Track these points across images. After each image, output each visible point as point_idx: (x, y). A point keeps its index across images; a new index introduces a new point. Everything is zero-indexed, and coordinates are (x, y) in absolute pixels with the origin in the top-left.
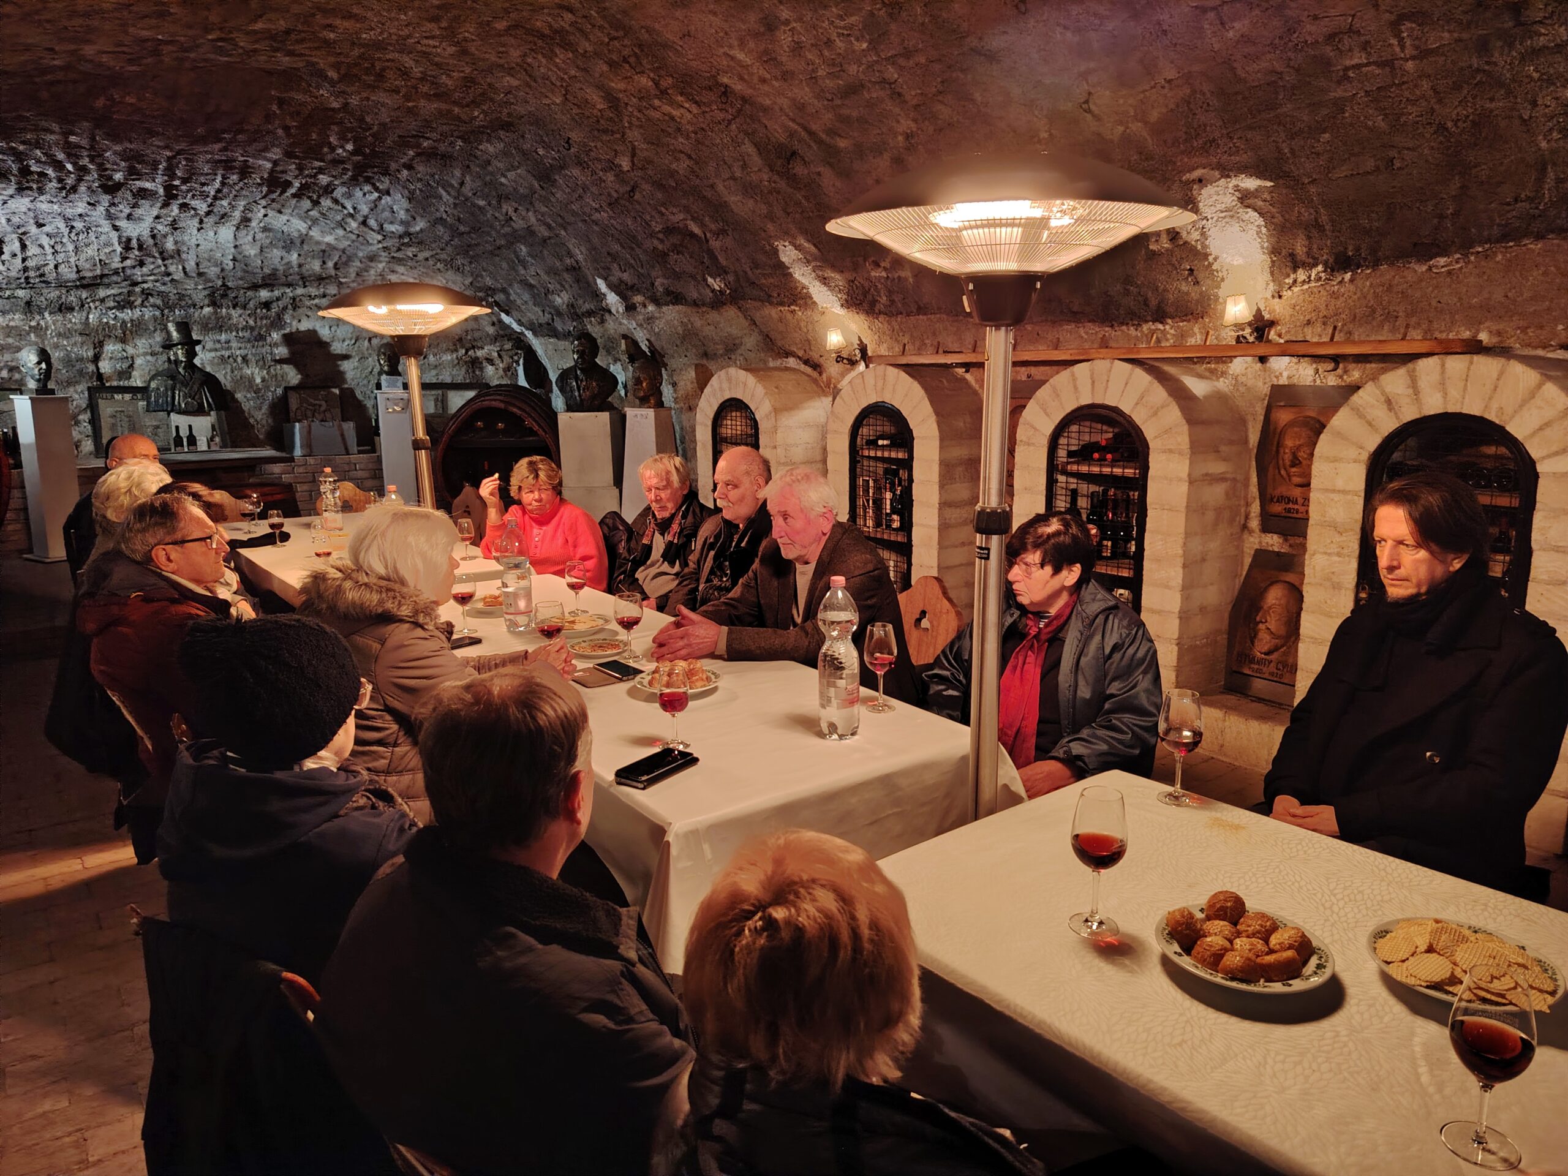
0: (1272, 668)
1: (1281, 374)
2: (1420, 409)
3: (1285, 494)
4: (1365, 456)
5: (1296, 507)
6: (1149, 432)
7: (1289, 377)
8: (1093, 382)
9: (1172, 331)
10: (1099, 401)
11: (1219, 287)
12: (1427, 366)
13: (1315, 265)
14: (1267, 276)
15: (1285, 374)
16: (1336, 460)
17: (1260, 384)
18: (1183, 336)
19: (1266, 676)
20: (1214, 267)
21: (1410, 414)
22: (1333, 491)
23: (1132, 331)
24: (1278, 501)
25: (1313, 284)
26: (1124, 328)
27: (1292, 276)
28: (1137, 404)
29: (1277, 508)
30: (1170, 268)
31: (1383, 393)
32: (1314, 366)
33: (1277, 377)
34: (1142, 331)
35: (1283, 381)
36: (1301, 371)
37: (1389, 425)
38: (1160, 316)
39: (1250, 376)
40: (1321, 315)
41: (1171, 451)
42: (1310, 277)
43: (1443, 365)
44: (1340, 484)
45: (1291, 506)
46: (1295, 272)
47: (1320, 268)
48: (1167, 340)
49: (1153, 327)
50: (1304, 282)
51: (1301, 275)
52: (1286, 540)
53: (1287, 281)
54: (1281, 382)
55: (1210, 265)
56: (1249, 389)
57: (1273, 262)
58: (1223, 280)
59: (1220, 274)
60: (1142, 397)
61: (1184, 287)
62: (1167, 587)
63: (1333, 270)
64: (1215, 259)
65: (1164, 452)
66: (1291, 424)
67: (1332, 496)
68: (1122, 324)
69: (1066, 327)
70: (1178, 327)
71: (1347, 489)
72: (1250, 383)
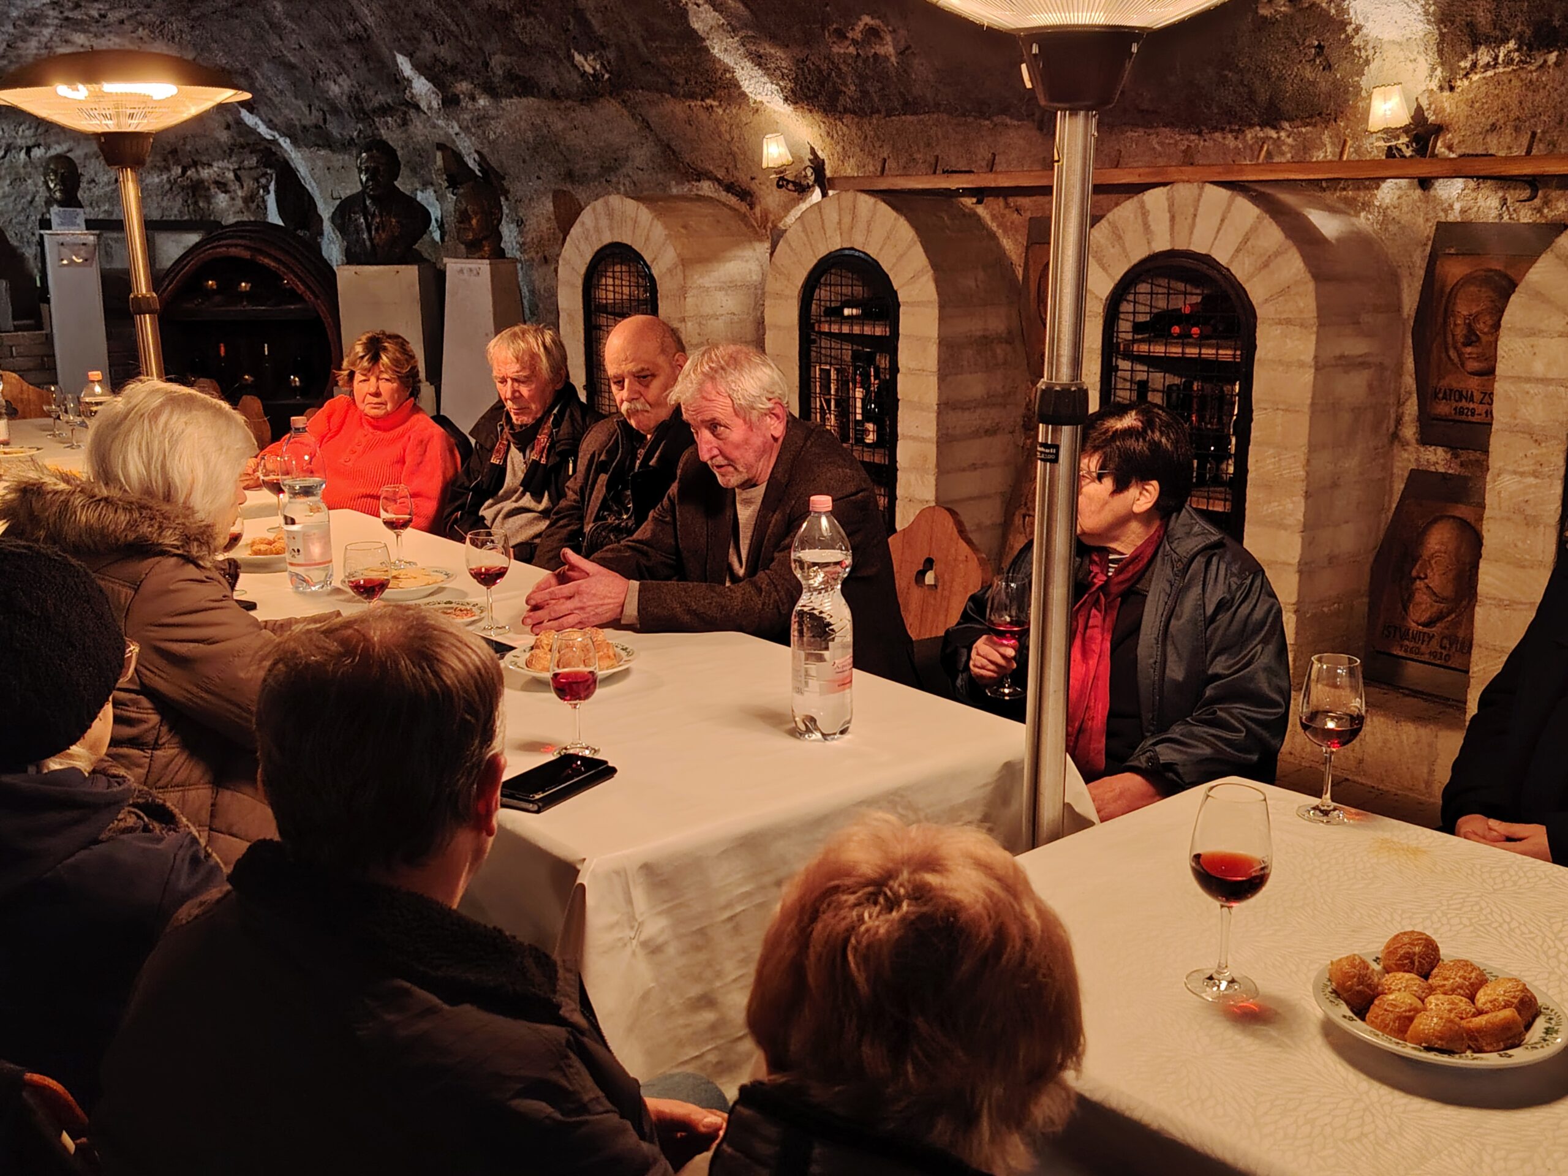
0: (1434, 645)
1: (1451, 206)
3: (1455, 385)
5: (1471, 406)
6: (1257, 292)
7: (1463, 211)
8: (1173, 219)
9: (1290, 141)
10: (1181, 246)
11: (1361, 74)
13: (1505, 41)
14: (1433, 57)
15: (1457, 206)
16: (1533, 333)
17: (1421, 220)
18: (1306, 147)
19: (1426, 658)
20: (1355, 42)
22: (1528, 380)
23: (1230, 141)
24: (1444, 398)
25: (1501, 70)
26: (1218, 135)
27: (1471, 57)
28: (1238, 250)
29: (1443, 408)
30: (1288, 43)
32: (1500, 194)
33: (1445, 211)
34: (1245, 140)
35: (1454, 216)
36: (1481, 202)
38: (1272, 117)
39: (1405, 209)
40: (1512, 116)
41: (1288, 322)
42: (1496, 58)
44: (1539, 368)
45: (1464, 404)
46: (1474, 50)
47: (1512, 44)
48: (1283, 154)
49: (1261, 134)
50: (1487, 66)
51: (1484, 56)
52: (1456, 456)
53: (1462, 64)
54: (1451, 218)
55: (1349, 39)
56: (1403, 228)
57: (1442, 34)
58: (1367, 62)
59: (1363, 54)
60: (1246, 240)
61: (1309, 74)
62: (1282, 526)
63: (1530, 49)
64: (1357, 30)
65: (1280, 322)
66: (1467, 280)
67: (1527, 386)
68: (1215, 129)
69: (1129, 134)
70: (1300, 133)
71: (1550, 376)
72: (1405, 219)
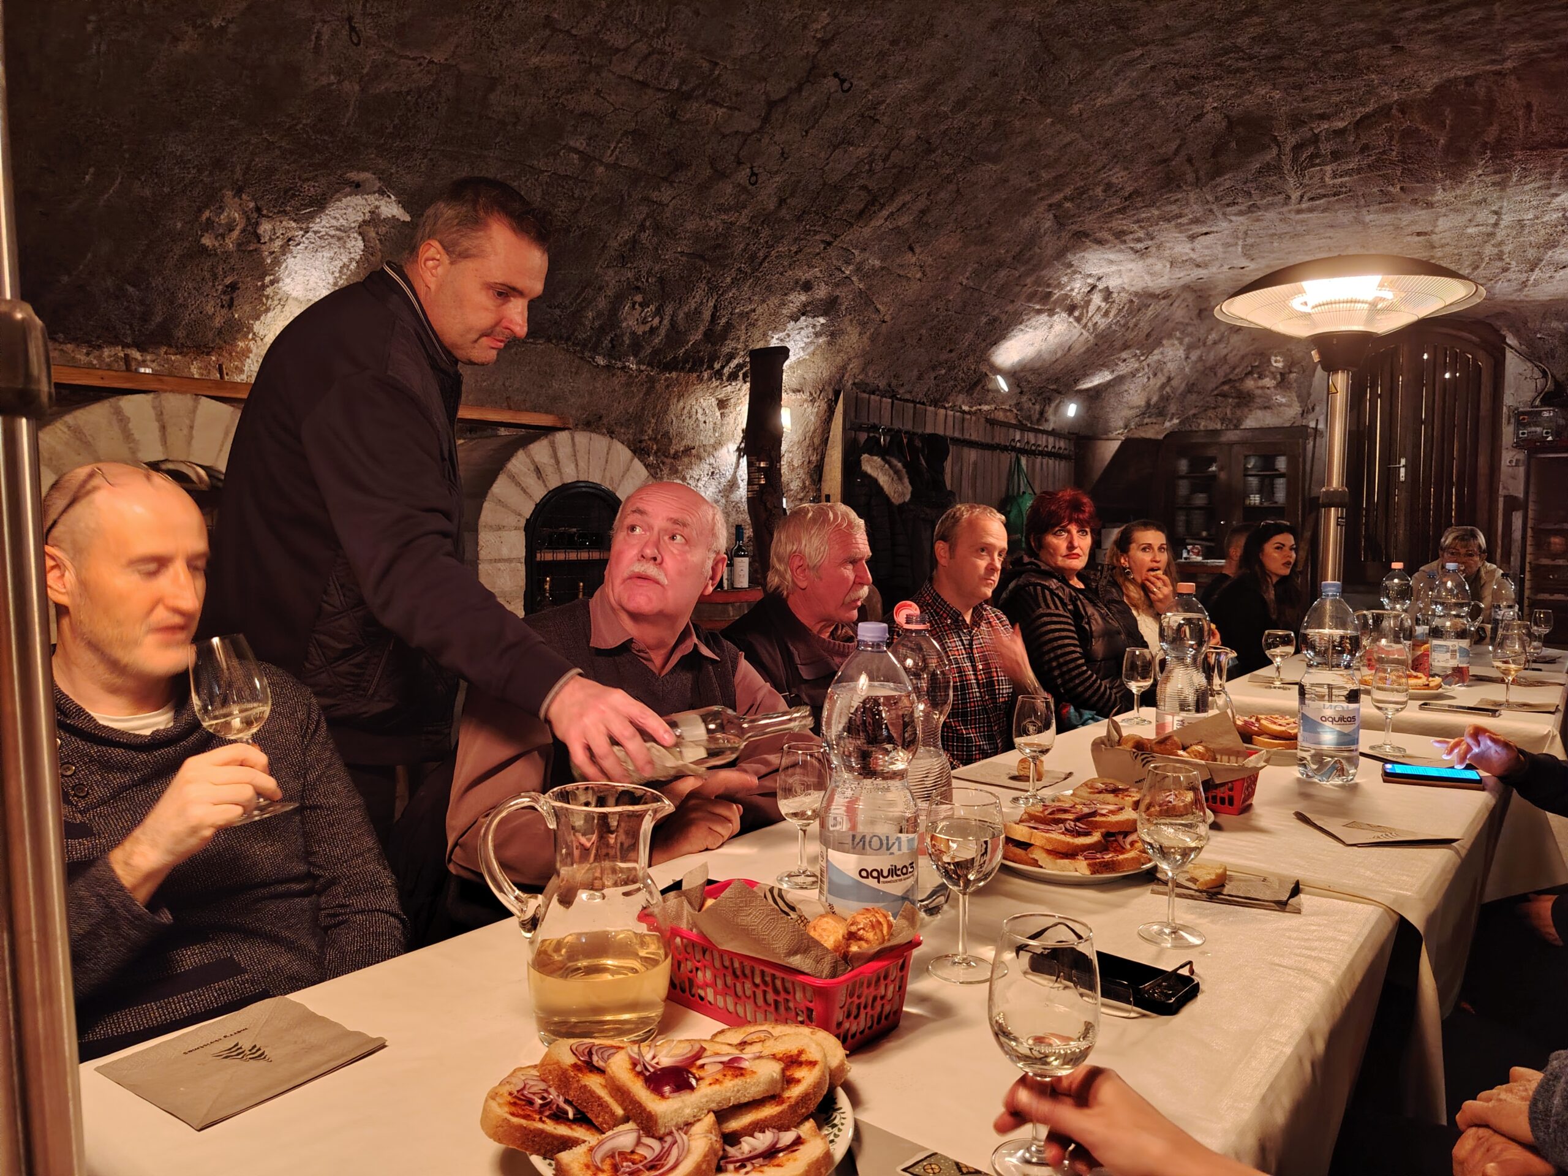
2: (561, 478)
4: (523, 523)
12: (562, 437)
16: (499, 528)
21: (554, 483)
22: (500, 561)
31: (533, 461)
37: (539, 493)
43: (573, 439)
44: (505, 552)
49: (122, 354)
55: (264, 287)
64: (272, 283)
67: (499, 565)
71: (513, 556)
